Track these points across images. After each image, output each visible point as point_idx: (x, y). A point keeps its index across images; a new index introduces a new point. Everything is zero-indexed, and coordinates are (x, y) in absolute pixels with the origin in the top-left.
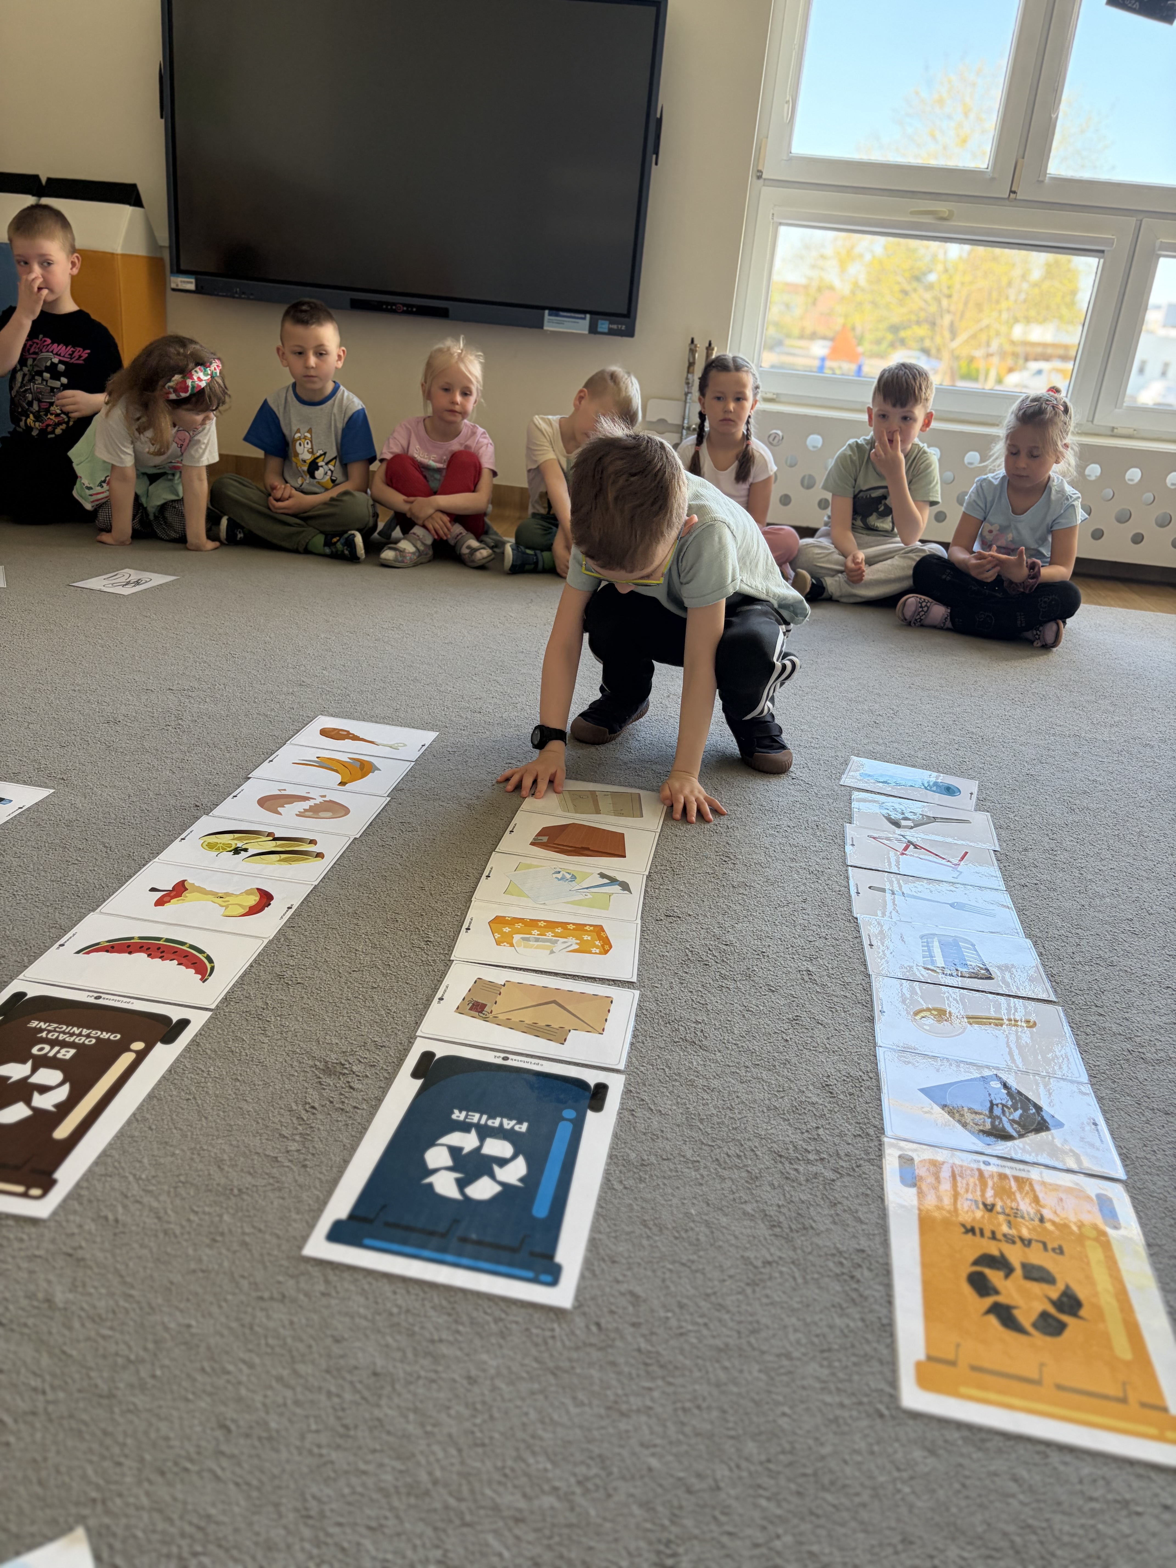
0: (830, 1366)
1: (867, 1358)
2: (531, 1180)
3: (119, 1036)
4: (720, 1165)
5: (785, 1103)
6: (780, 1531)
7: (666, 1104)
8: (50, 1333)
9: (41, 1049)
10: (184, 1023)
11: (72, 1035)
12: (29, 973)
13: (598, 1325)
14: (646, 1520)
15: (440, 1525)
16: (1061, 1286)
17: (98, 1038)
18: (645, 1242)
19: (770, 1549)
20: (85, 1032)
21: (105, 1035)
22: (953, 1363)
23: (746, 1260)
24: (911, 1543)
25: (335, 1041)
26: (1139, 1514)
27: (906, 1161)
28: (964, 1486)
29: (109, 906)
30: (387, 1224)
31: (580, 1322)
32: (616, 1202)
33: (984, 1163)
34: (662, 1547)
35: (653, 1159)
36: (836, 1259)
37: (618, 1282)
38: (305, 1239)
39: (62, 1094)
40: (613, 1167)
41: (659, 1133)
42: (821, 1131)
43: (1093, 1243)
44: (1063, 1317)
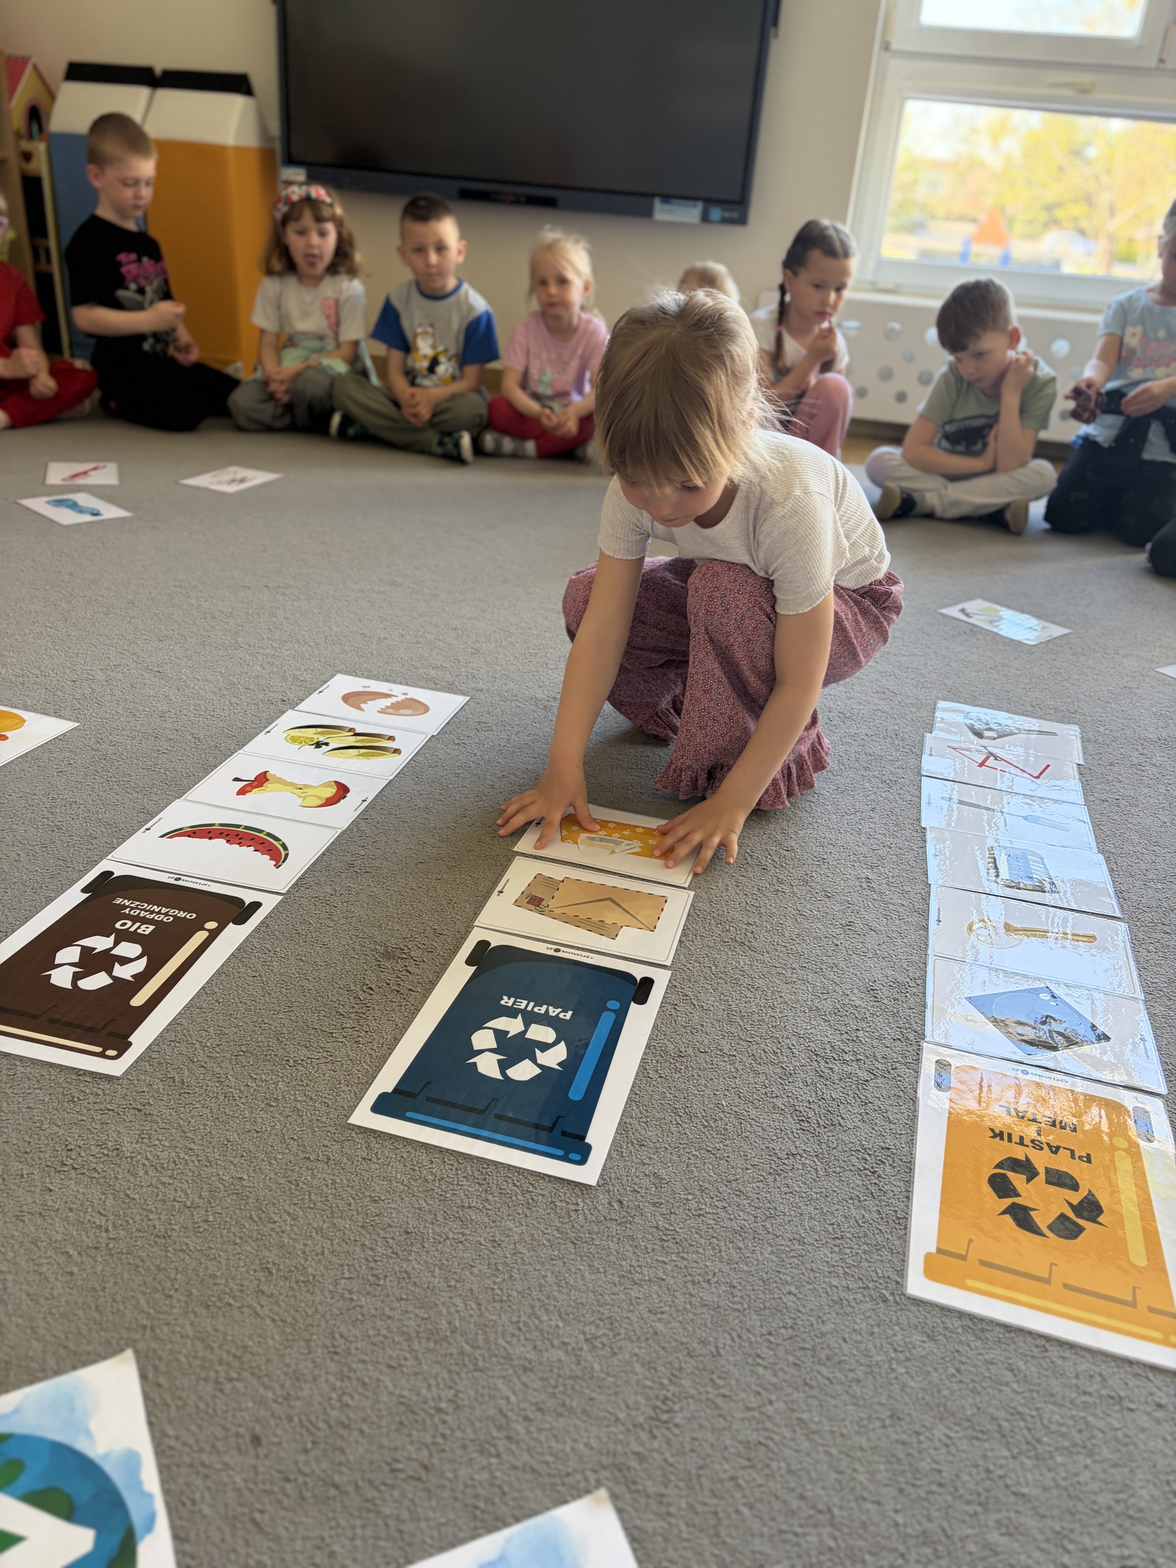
0: (840, 1252)
1: (878, 1248)
2: (570, 1066)
3: (194, 916)
4: (755, 1060)
5: (827, 1005)
6: (773, 1398)
7: (709, 999)
8: (117, 1178)
9: (124, 924)
10: (256, 905)
11: (152, 912)
12: (117, 854)
13: (620, 1202)
14: (647, 1379)
15: (455, 1368)
16: (1083, 1193)
17: (175, 917)
18: (673, 1129)
19: (762, 1413)
20: (164, 910)
21: (182, 914)
22: (963, 1258)
23: (771, 1151)
24: (899, 1419)
25: (396, 927)
26: (1131, 1410)
27: (943, 1066)
28: (958, 1371)
29: (195, 793)
30: (428, 1099)
31: (603, 1198)
32: (650, 1089)
33: (1023, 1071)
34: (659, 1403)
35: (690, 1051)
36: (860, 1155)
37: (644, 1164)
38: (352, 1109)
39: (140, 966)
40: (650, 1057)
41: (699, 1027)
42: (860, 1034)
43: (1123, 1153)
44: (1081, 1222)
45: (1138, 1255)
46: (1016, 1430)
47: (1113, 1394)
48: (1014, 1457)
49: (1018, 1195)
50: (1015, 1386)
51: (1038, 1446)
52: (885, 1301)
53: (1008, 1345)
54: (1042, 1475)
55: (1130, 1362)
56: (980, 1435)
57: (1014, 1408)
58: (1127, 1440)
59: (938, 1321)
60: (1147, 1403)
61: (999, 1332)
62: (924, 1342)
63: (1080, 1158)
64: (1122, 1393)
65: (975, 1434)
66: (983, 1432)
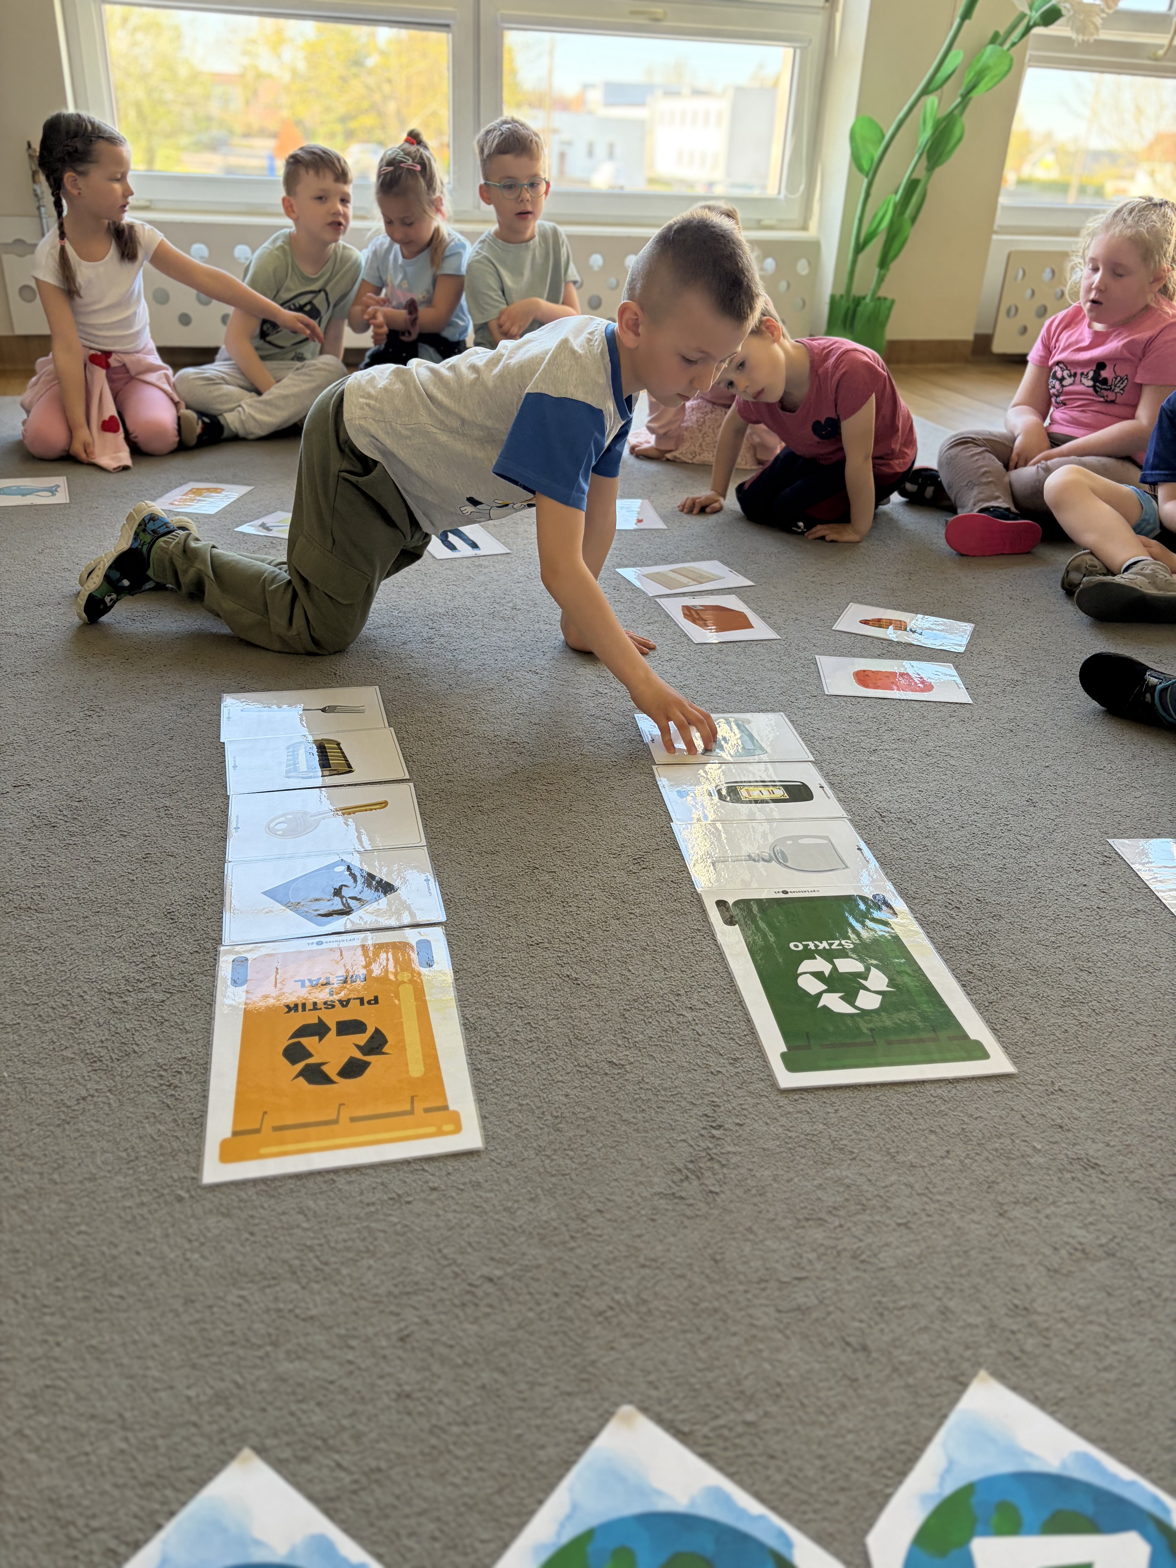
0: (135, 1173)
1: (174, 1154)
4: (42, 1020)
5: (121, 942)
6: (61, 1338)
16: (370, 1032)
19: (48, 1358)
22: (258, 1131)
23: (59, 1103)
27: (240, 963)
33: (317, 943)
43: (407, 986)
45: (416, 1070)
46: (306, 1263)
47: (394, 1195)
48: (304, 1288)
50: (305, 1225)
51: (326, 1268)
52: (180, 1199)
53: (299, 1191)
54: (329, 1292)
55: (407, 1162)
56: (272, 1282)
57: (304, 1245)
58: (405, 1229)
59: (233, 1196)
60: (423, 1191)
61: (291, 1183)
62: (218, 1222)
63: (369, 1002)
64: (400, 1192)
65: (266, 1283)
66: (274, 1278)
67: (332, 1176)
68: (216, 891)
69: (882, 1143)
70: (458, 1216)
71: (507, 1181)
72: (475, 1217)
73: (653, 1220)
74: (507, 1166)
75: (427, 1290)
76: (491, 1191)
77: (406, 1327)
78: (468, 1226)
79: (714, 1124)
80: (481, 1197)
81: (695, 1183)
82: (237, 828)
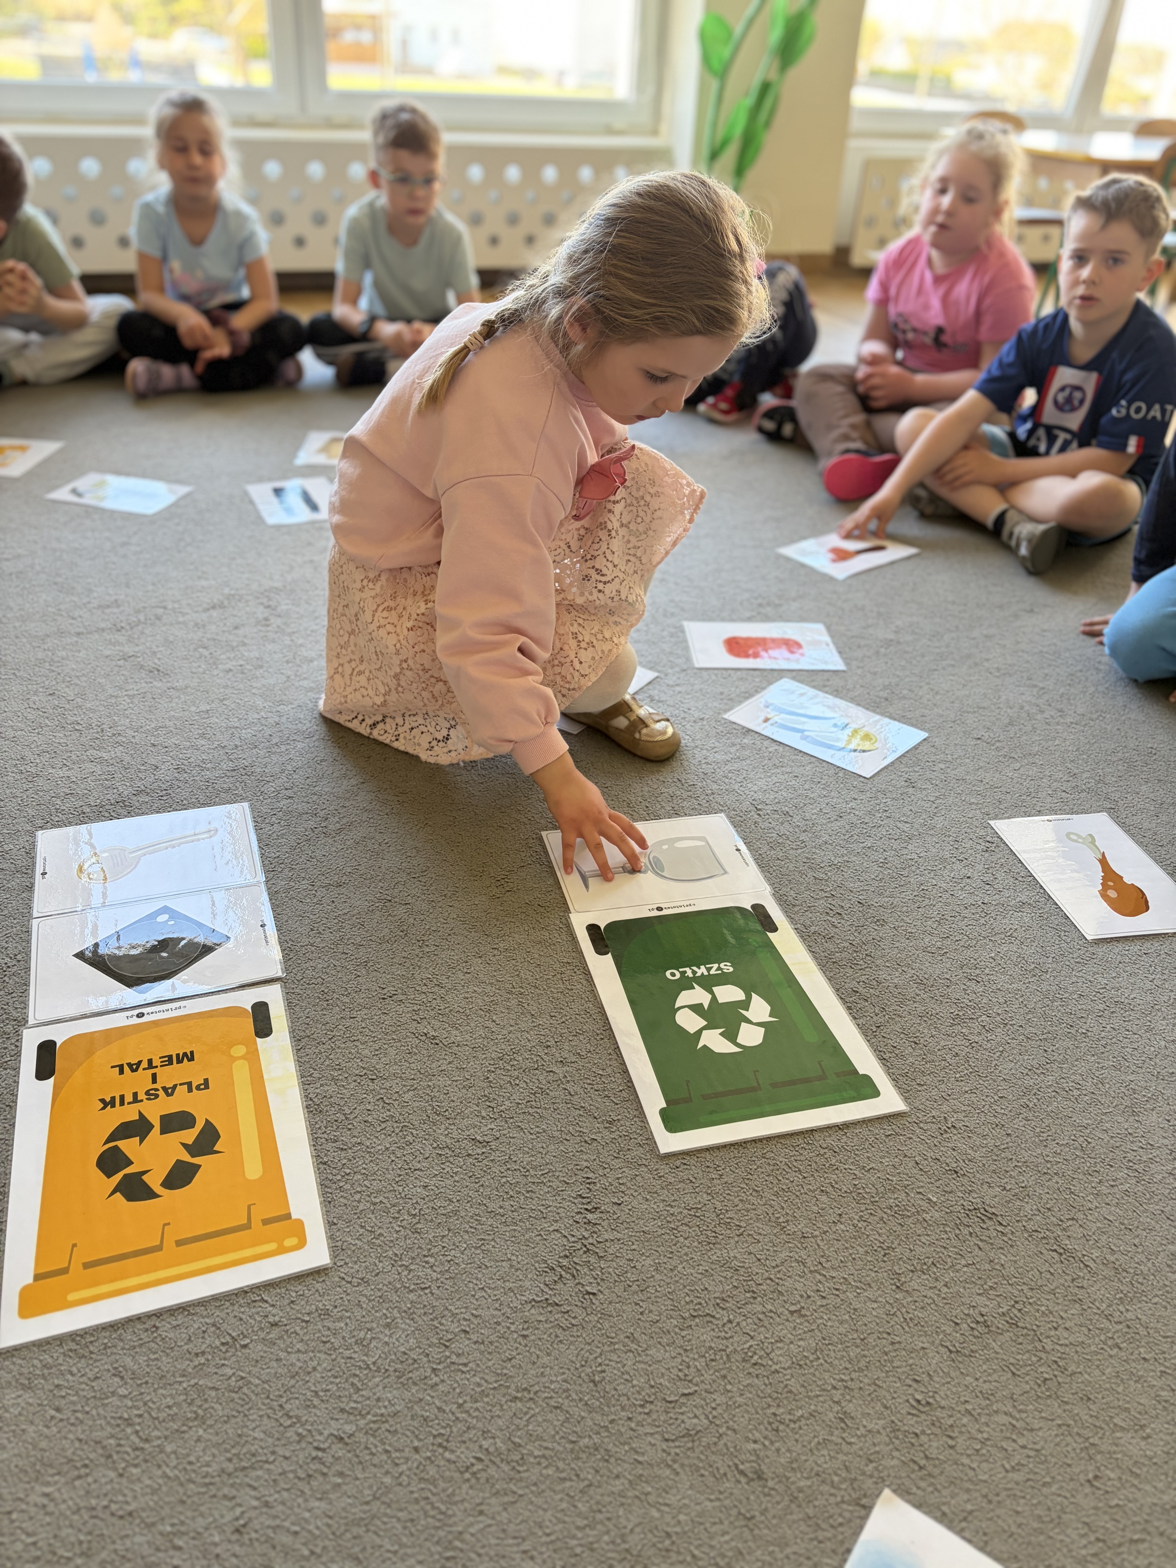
16: (199, 1126)
22: (65, 1271)
27: (46, 1049)
33: (138, 1016)
43: (242, 1061)
44: (196, 1160)
45: (253, 1169)
46: (122, 1442)
47: (228, 1338)
48: (121, 1475)
49: (130, 1163)
51: (147, 1446)
53: (115, 1346)
54: (150, 1478)
55: (243, 1292)
56: (83, 1471)
57: (120, 1418)
58: (241, 1383)
59: (36, 1362)
60: (262, 1329)
61: (105, 1338)
62: (19, 1396)
63: (198, 1088)
64: (234, 1334)
65: (76, 1473)
66: (86, 1466)
67: (154, 1321)
68: (19, 957)
69: (770, 1211)
70: (301, 1356)
71: (359, 1304)
72: (323, 1356)
73: (525, 1337)
74: (359, 1284)
75: (267, 1462)
76: (341, 1319)
77: (243, 1513)
78: (314, 1369)
79: (589, 1207)
80: (329, 1329)
81: (571, 1283)
82: (44, 874)
